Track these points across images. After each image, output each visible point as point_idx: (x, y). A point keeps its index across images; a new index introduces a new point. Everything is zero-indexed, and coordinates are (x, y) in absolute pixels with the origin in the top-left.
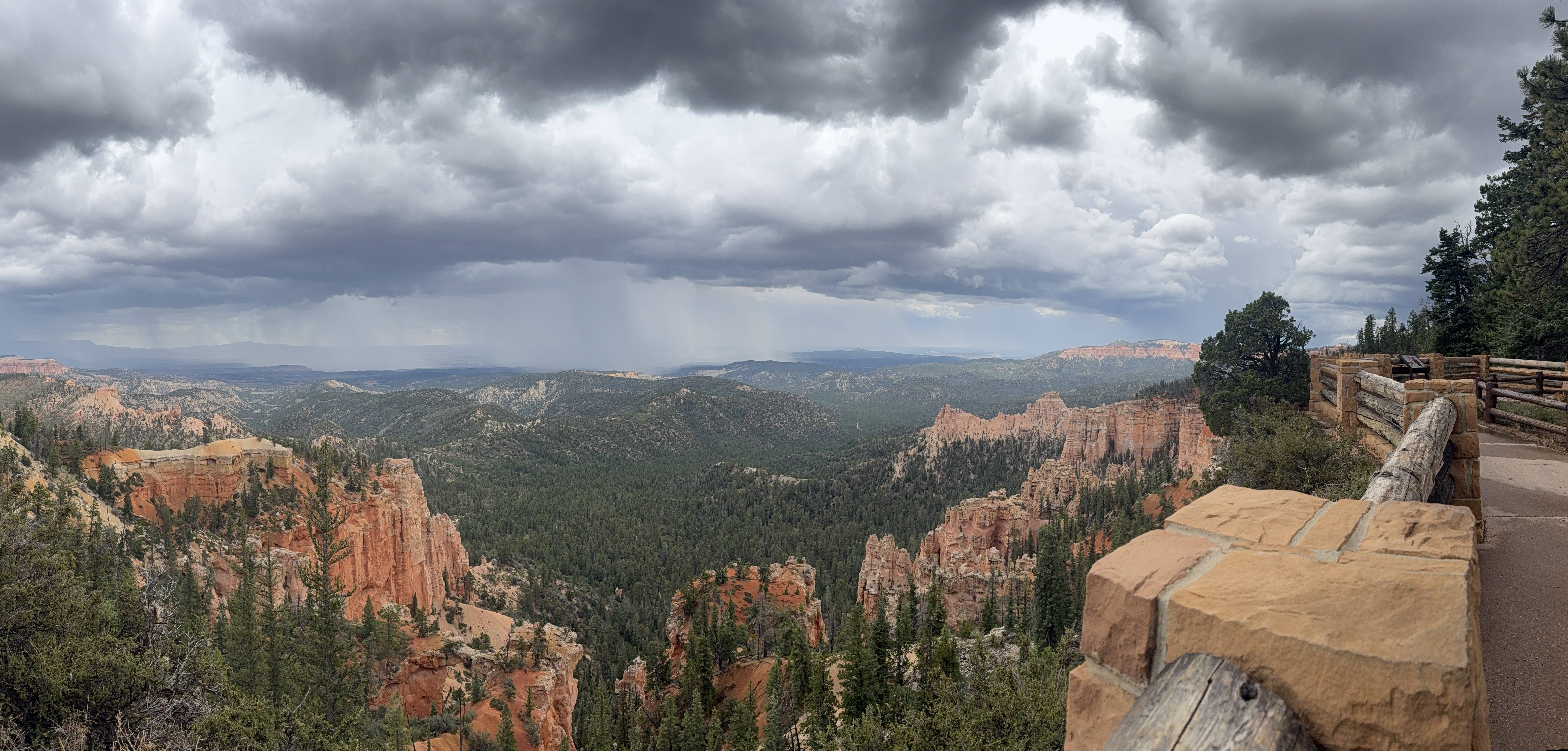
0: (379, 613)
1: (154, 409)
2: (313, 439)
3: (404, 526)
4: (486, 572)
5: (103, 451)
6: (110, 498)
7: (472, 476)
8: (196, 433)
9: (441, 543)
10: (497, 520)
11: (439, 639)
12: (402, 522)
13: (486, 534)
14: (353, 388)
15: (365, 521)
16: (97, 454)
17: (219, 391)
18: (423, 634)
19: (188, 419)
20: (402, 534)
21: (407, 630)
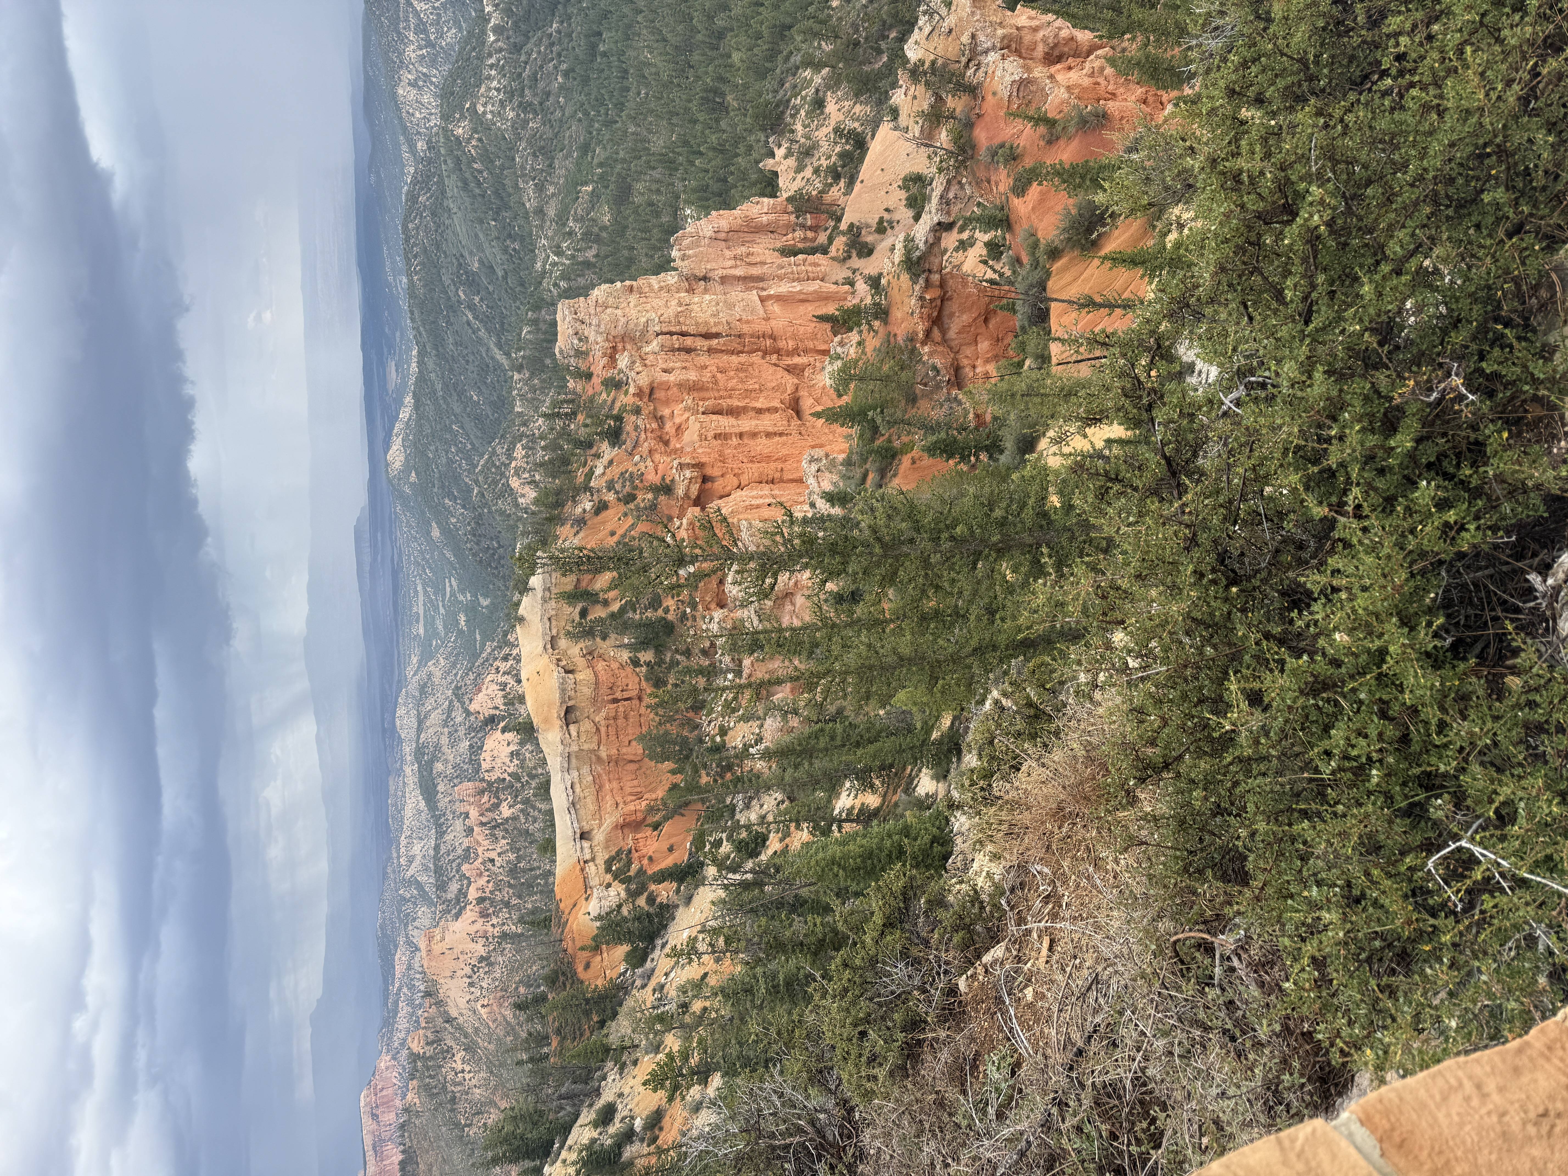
0: (840, 396)
1: (466, 842)
2: (517, 505)
3: (692, 330)
4: (792, 162)
5: (568, 944)
6: (660, 915)
7: (601, 165)
8: (513, 748)
9: (728, 253)
10: (695, 122)
11: (894, 282)
12: (683, 334)
13: (720, 150)
14: (405, 413)
15: (678, 409)
16: (573, 957)
17: (419, 703)
18: (882, 313)
19: (485, 766)
20: (707, 336)
21: (873, 343)
